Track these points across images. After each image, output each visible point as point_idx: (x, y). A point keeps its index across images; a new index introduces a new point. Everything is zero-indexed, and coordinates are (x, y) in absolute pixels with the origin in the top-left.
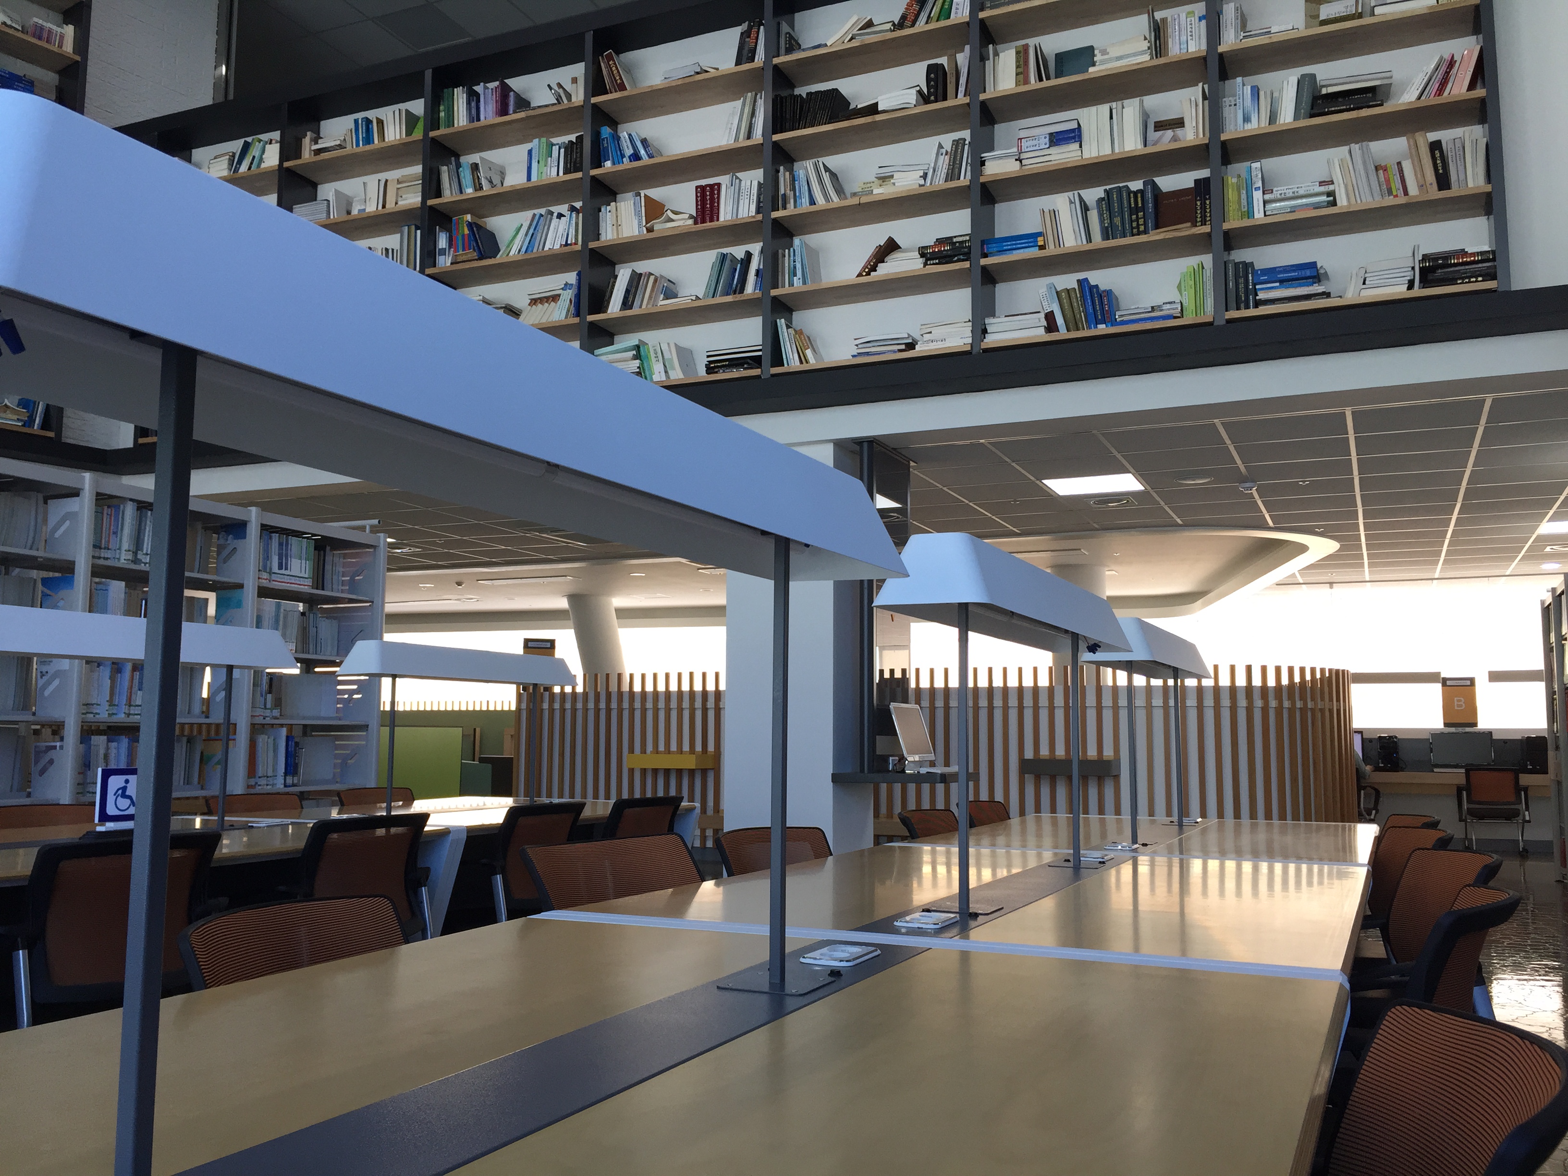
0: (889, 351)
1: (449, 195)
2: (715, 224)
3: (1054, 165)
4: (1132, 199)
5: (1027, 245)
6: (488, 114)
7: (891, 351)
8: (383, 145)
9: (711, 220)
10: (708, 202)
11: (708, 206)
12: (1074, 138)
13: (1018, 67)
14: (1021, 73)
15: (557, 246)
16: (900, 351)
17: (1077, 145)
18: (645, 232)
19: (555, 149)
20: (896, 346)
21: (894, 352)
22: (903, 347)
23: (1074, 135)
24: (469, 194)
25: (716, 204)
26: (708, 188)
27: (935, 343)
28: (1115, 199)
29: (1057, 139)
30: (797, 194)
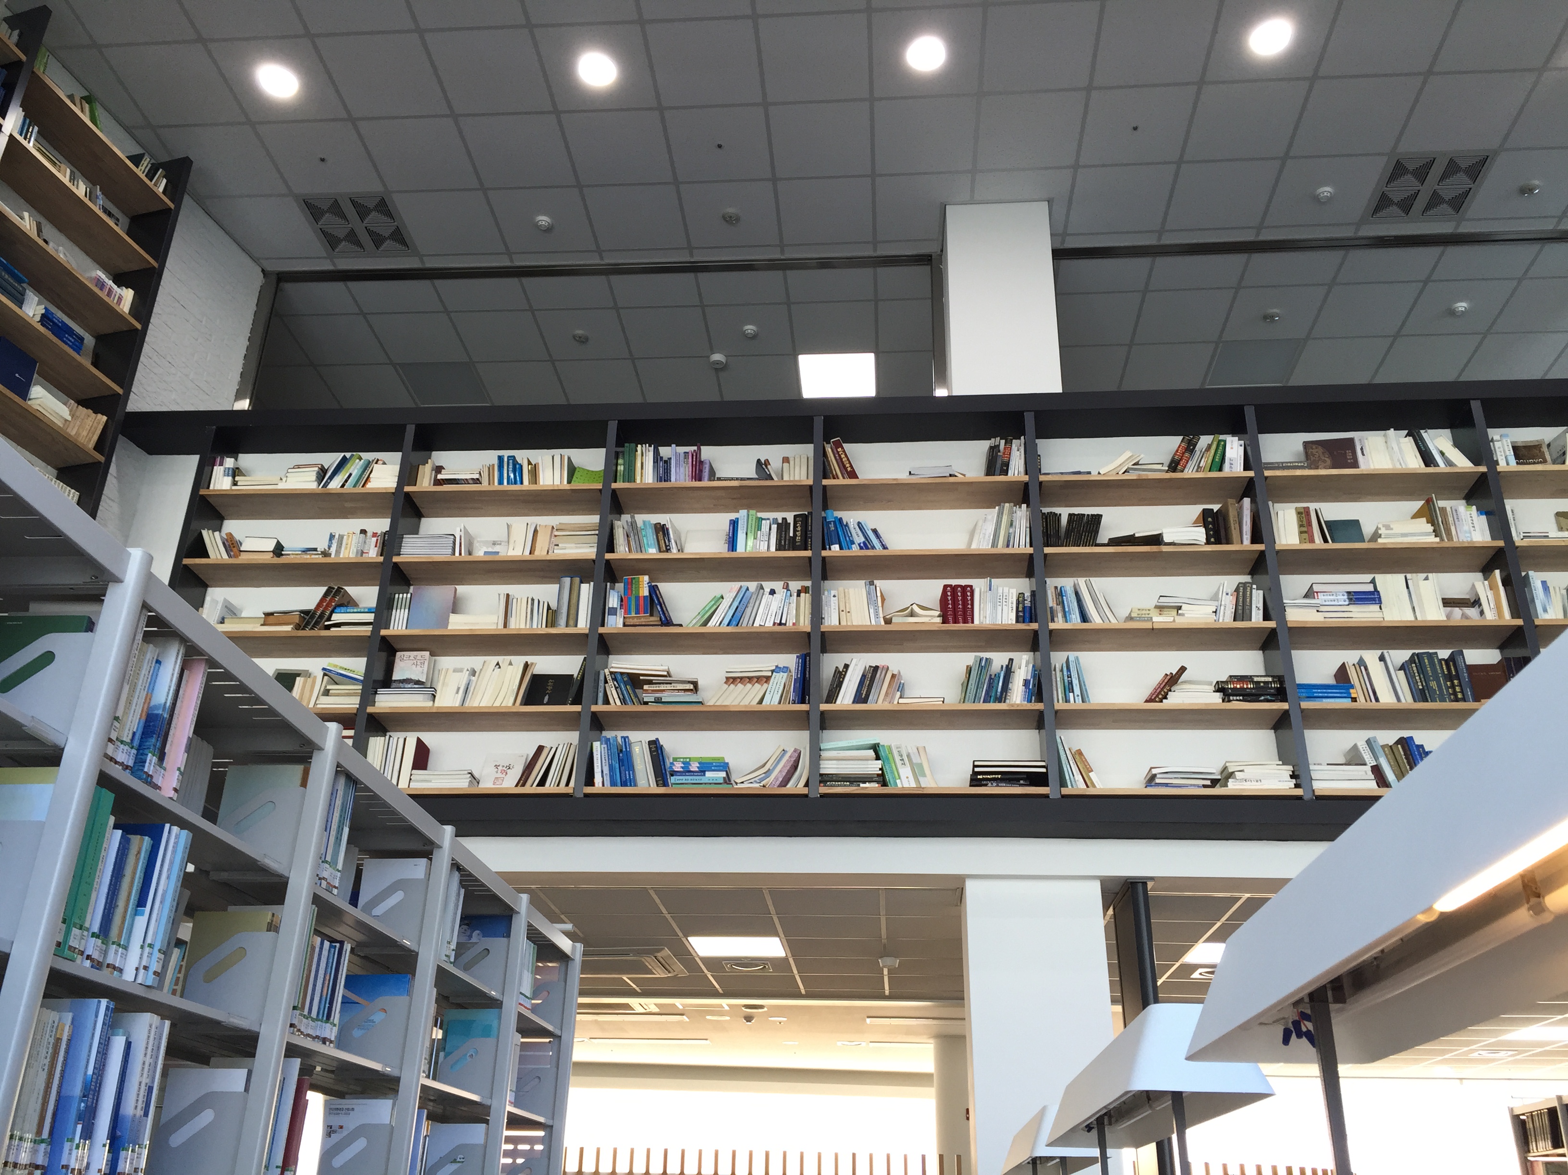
0: (1191, 785)
1: (622, 551)
2: (969, 626)
3: (1355, 621)
4: (1444, 666)
5: (1338, 695)
6: (680, 476)
7: (1194, 785)
8: (534, 487)
9: (965, 621)
10: (960, 602)
11: (960, 606)
12: (1374, 599)
13: (1301, 526)
14: (1305, 532)
15: (769, 624)
16: (1205, 786)
17: (1377, 607)
18: (883, 623)
19: (765, 525)
20: (1201, 781)
21: (1198, 786)
22: (1208, 783)
23: (1373, 597)
24: (651, 554)
25: (969, 606)
26: (959, 589)
27: (1248, 783)
28: (1427, 663)
29: (1356, 598)
30: (1067, 610)
